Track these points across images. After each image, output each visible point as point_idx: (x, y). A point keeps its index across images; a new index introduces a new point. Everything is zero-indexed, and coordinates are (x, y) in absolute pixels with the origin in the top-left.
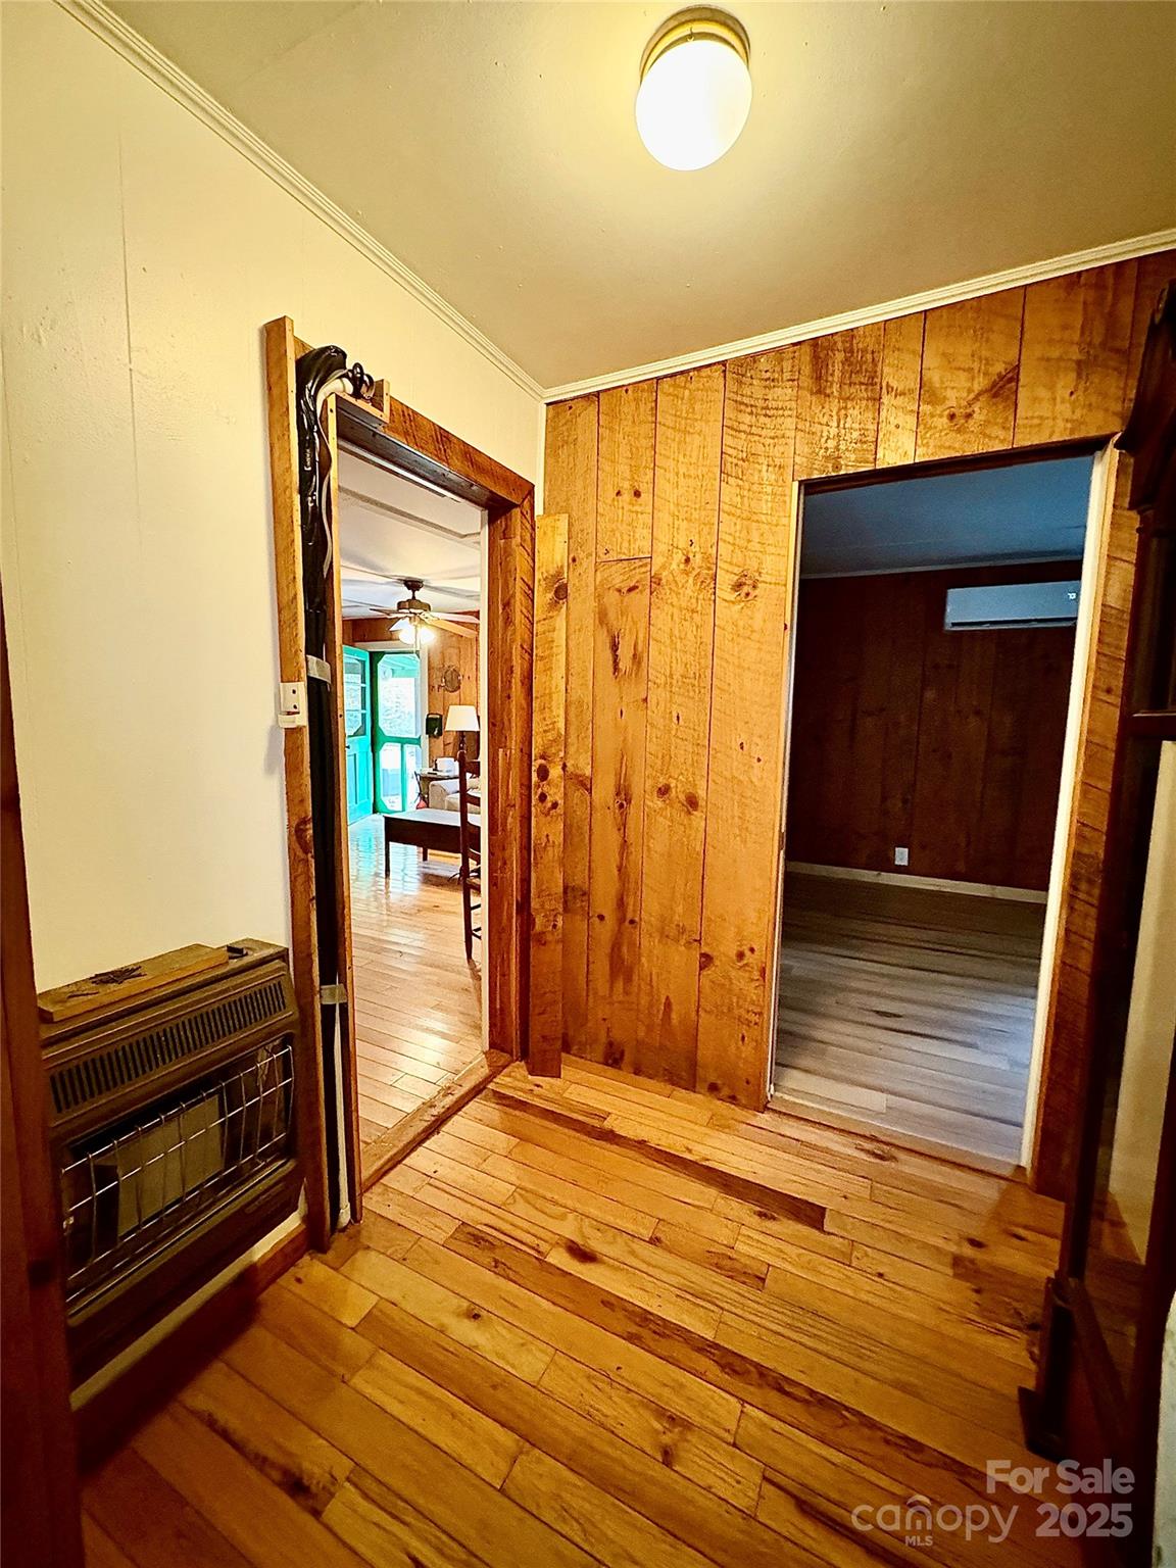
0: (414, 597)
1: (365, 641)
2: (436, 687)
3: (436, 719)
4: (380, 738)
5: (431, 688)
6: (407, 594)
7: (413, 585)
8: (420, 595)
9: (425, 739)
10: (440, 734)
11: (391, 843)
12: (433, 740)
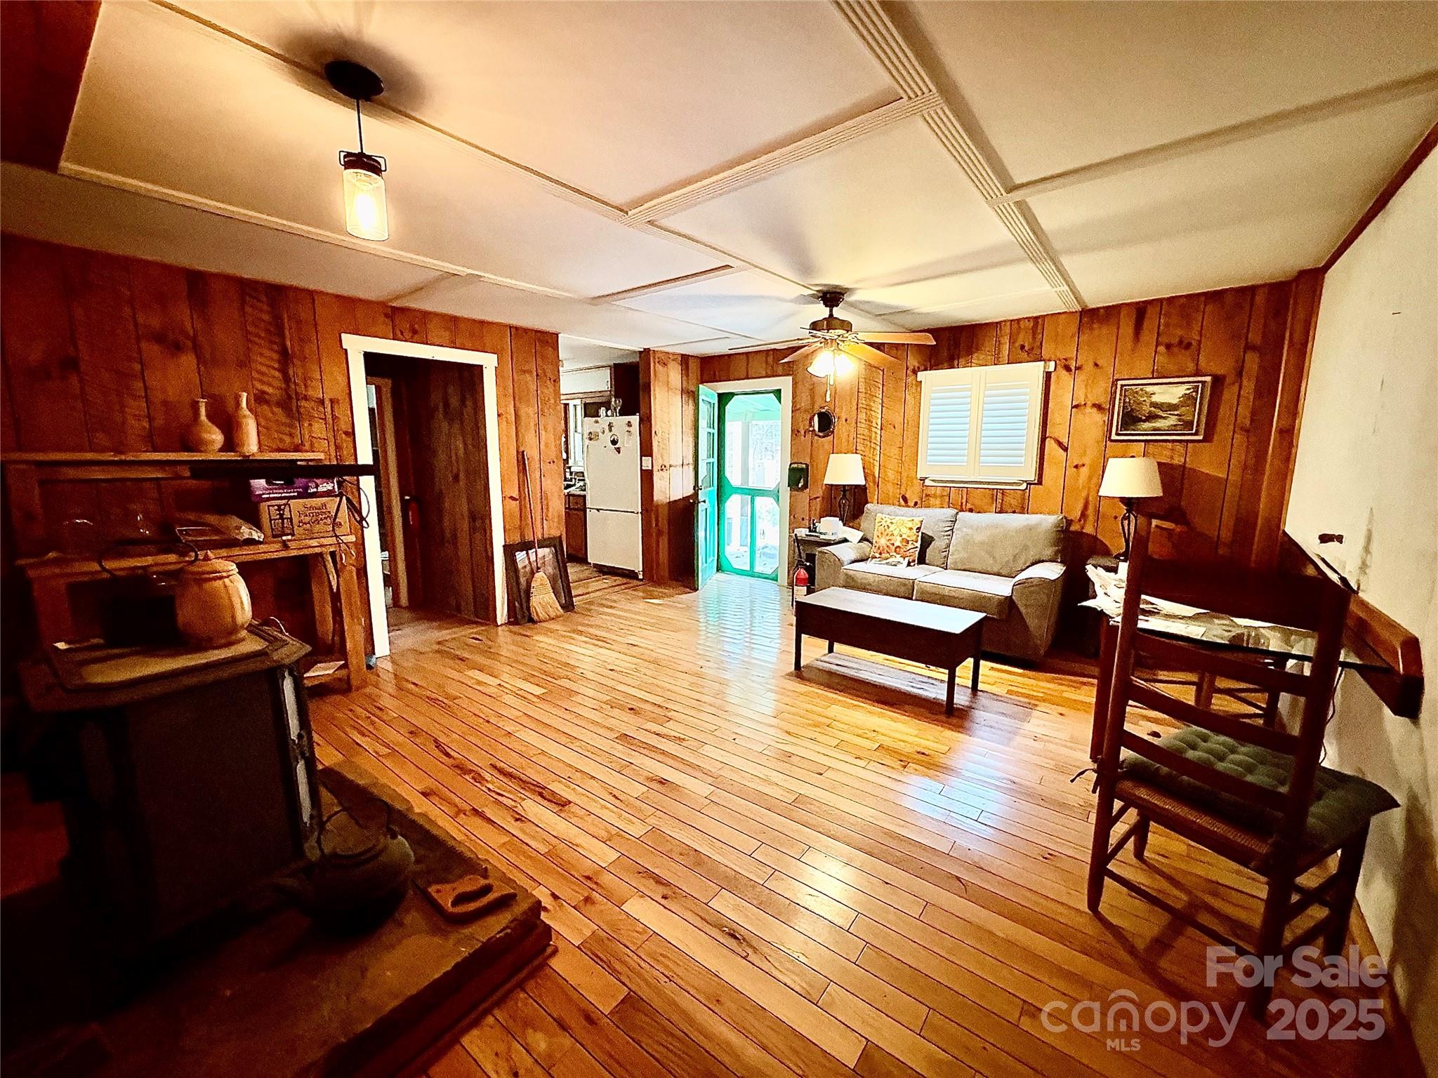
0: (831, 315)
1: (717, 381)
2: (803, 432)
3: (802, 469)
4: (726, 489)
5: (795, 432)
6: (821, 312)
7: (832, 297)
8: (838, 312)
9: (786, 492)
10: (805, 486)
11: (804, 636)
12: (794, 493)
